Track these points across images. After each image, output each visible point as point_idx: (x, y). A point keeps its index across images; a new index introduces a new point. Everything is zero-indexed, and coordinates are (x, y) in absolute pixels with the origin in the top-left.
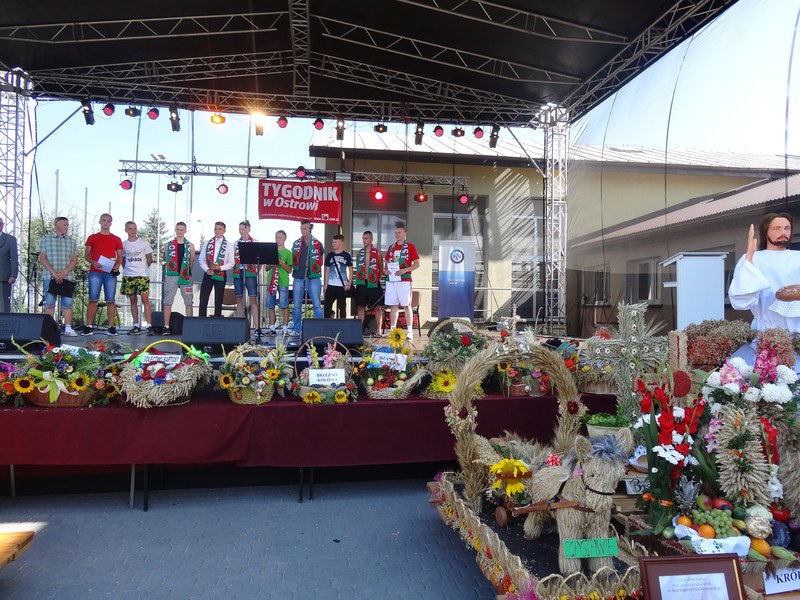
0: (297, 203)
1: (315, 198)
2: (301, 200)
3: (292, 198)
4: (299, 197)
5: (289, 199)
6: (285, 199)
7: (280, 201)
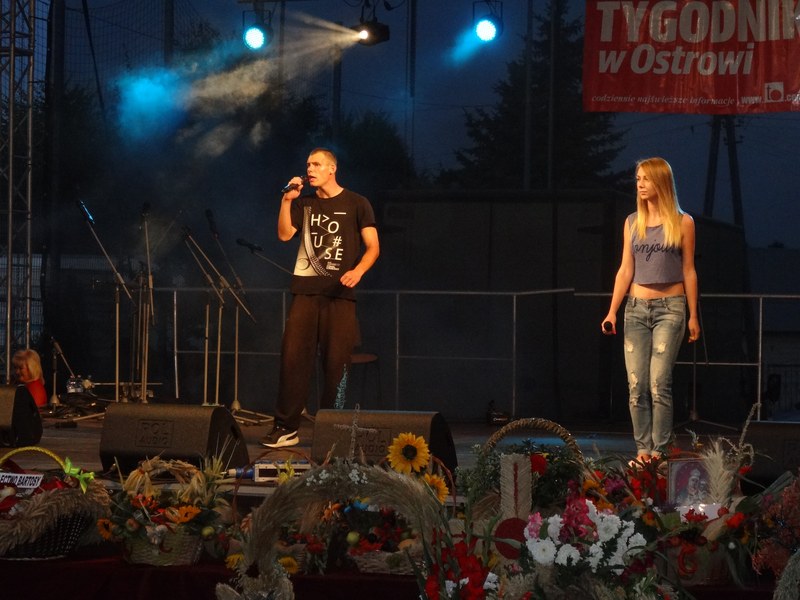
0: (692, 55)
1: (744, 37)
2: (706, 45)
3: (679, 41)
4: (698, 38)
5: (670, 47)
6: (659, 47)
7: (644, 54)
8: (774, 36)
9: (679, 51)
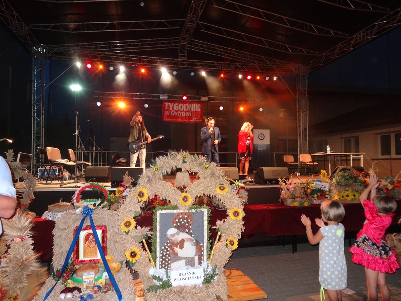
0: (181, 113)
1: (190, 111)
2: (184, 111)
3: (179, 110)
7: (173, 112)
8: (195, 110)
9: (179, 112)
